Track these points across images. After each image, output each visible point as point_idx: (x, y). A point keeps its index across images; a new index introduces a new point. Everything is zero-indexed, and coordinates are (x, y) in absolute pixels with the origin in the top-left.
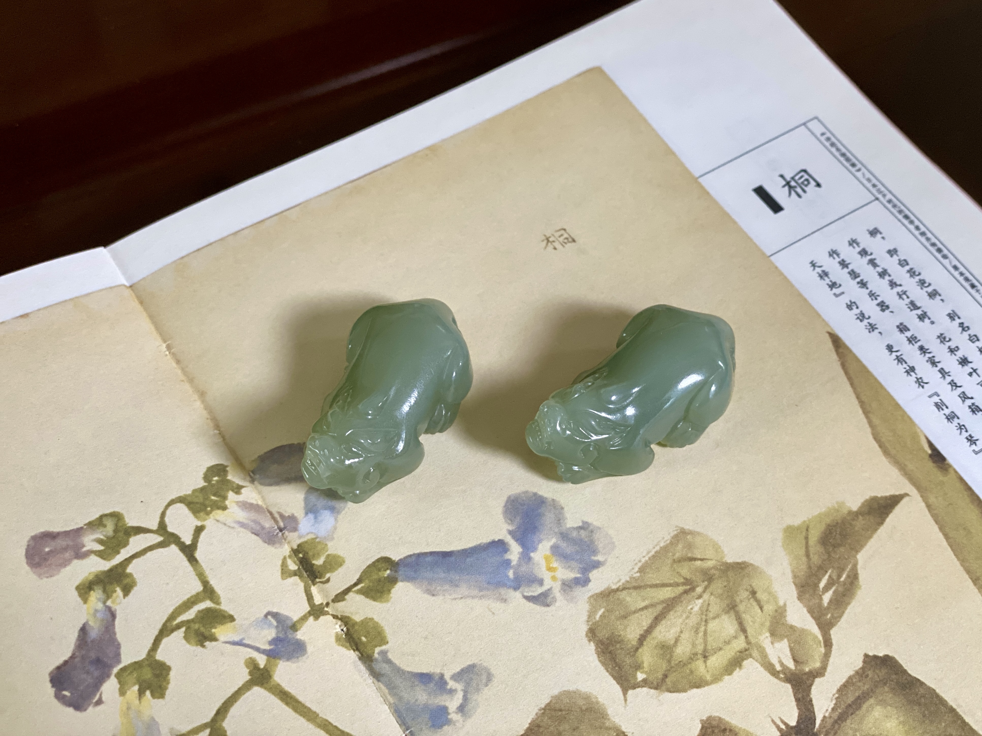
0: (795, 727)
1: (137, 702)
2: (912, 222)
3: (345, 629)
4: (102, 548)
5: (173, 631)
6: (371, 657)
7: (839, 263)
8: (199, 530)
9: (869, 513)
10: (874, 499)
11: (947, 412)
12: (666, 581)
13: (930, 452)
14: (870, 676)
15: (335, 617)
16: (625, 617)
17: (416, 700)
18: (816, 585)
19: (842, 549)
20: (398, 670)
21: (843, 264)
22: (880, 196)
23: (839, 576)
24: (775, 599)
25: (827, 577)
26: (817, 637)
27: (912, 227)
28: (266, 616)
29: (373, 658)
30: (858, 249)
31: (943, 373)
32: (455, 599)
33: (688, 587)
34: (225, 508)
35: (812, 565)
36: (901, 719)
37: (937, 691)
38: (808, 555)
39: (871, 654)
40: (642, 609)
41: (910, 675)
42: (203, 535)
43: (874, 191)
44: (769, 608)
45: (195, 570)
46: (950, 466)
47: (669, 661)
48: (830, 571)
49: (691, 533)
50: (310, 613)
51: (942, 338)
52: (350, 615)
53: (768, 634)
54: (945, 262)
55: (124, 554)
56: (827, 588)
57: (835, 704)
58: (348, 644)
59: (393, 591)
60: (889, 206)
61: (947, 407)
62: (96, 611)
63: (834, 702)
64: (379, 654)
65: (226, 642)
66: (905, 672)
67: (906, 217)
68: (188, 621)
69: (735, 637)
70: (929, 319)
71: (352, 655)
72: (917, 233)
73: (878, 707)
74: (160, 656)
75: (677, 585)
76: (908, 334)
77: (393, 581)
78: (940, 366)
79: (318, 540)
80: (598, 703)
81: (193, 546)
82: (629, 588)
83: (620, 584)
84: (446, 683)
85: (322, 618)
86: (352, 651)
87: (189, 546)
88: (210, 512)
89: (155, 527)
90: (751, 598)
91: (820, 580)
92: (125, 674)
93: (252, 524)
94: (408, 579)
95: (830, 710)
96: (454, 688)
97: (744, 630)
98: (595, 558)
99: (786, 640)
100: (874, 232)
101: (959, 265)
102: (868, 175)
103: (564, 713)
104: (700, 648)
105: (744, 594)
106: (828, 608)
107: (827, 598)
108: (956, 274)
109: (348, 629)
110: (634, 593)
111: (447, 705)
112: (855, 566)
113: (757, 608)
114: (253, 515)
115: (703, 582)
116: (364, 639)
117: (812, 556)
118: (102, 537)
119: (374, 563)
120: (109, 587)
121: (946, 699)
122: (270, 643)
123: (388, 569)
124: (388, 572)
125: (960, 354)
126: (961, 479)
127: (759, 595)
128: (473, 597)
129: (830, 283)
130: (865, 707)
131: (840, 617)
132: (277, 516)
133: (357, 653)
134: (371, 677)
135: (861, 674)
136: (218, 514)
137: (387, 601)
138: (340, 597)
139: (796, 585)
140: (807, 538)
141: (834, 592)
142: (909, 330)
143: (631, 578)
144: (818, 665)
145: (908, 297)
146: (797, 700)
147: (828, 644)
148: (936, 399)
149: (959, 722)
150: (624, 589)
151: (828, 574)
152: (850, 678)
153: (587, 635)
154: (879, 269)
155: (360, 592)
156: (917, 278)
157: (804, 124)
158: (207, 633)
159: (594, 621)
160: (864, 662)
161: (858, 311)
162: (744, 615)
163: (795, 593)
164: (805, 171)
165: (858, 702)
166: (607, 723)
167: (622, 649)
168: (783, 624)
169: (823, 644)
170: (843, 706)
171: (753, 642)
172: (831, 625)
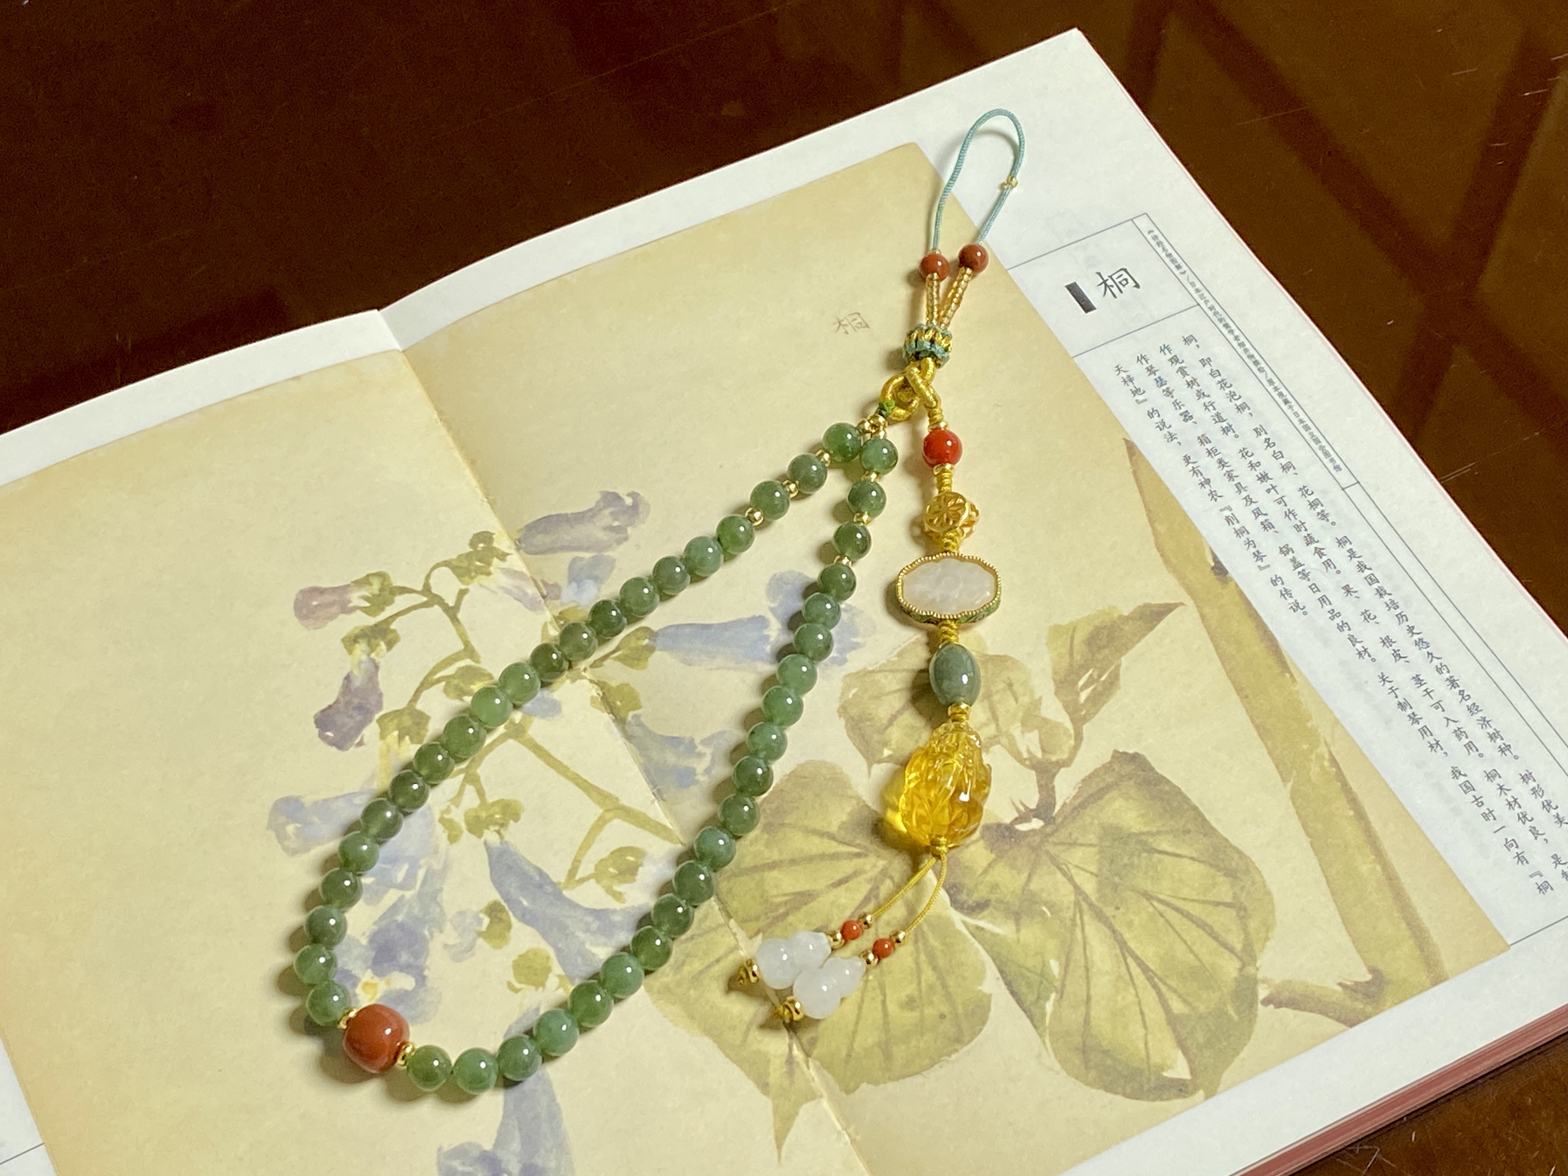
0: (1035, 810)
1: (396, 746)
2: (1231, 332)
3: (601, 693)
4: (368, 604)
5: (433, 684)
6: (625, 720)
7: (1147, 368)
8: (462, 593)
9: (1141, 618)
10: (1147, 606)
11: (1237, 526)
13: (1213, 564)
14: (1117, 770)
15: (591, 681)
16: (878, 698)
17: (666, 761)
18: (1075, 683)
19: (1107, 651)
20: (650, 734)
21: (1151, 370)
22: (1201, 302)
23: (1100, 676)
24: (1032, 693)
25: (1087, 675)
26: (1068, 730)
27: (1231, 337)
29: (627, 721)
30: (1169, 356)
31: (1239, 487)
32: (711, 669)
34: (489, 574)
35: (1074, 664)
36: (1142, 811)
37: (1183, 790)
38: (1071, 654)
39: (1121, 750)
41: (1157, 773)
42: (466, 598)
43: (1196, 296)
44: (1025, 700)
45: (457, 629)
46: (1231, 579)
48: (1090, 672)
50: (567, 677)
51: (1244, 453)
52: (607, 681)
53: (1019, 724)
54: (1261, 376)
55: (389, 611)
56: (1085, 686)
57: (1078, 793)
58: (603, 708)
59: (650, 659)
60: (1210, 313)
61: (1238, 522)
62: (360, 662)
63: (1077, 790)
64: (633, 717)
66: (1152, 769)
67: (1226, 326)
68: (448, 677)
69: (986, 725)
70: (1234, 432)
71: (606, 717)
72: (1235, 344)
73: (1120, 799)
74: (420, 706)
76: (1209, 446)
77: (651, 649)
78: (1236, 481)
79: (579, 608)
80: (842, 773)
81: (457, 607)
82: (886, 671)
83: (878, 666)
84: (695, 747)
85: (578, 681)
86: (606, 714)
87: (453, 607)
88: (475, 577)
90: (1007, 690)
91: (1080, 678)
92: (386, 721)
93: (515, 591)
94: (665, 649)
95: (1071, 797)
96: (703, 752)
97: (995, 717)
98: (854, 640)
99: (1036, 732)
100: (1188, 340)
101: (1275, 380)
102: (1193, 279)
103: (807, 780)
105: (1002, 686)
106: (1084, 705)
107: (1083, 696)
108: (1270, 388)
109: (604, 693)
110: (890, 677)
111: (695, 766)
112: (1118, 667)
113: (1012, 700)
114: (518, 582)
116: (619, 703)
117: (1075, 655)
118: (368, 594)
119: (634, 632)
120: (373, 641)
121: (1190, 797)
123: (647, 639)
124: (646, 641)
125: (1260, 470)
126: (1241, 594)
127: (1016, 687)
128: (729, 669)
129: (1134, 389)
130: (1107, 797)
131: (1095, 714)
132: (540, 584)
133: (611, 715)
134: (623, 738)
135: (1107, 768)
136: (482, 578)
137: (644, 668)
138: (598, 663)
139: (1055, 680)
140: (1072, 638)
141: (1094, 690)
142: (1210, 442)
143: (888, 661)
144: (1065, 756)
145: (1215, 409)
146: (1040, 786)
147: (1079, 737)
148: (1227, 513)
149: (1200, 819)
150: (880, 671)
152: (1096, 770)
153: (838, 711)
154: (1189, 379)
155: (618, 659)
156: (1227, 390)
157: (1132, 220)
158: (466, 689)
159: (846, 699)
160: (1113, 757)
161: (1159, 419)
162: (998, 705)
163: (1053, 688)
164: (1125, 270)
165: (1101, 793)
166: (850, 792)
167: (872, 726)
168: (1036, 716)
169: (1073, 738)
170: (1085, 795)
171: (1004, 730)
172: (1085, 720)
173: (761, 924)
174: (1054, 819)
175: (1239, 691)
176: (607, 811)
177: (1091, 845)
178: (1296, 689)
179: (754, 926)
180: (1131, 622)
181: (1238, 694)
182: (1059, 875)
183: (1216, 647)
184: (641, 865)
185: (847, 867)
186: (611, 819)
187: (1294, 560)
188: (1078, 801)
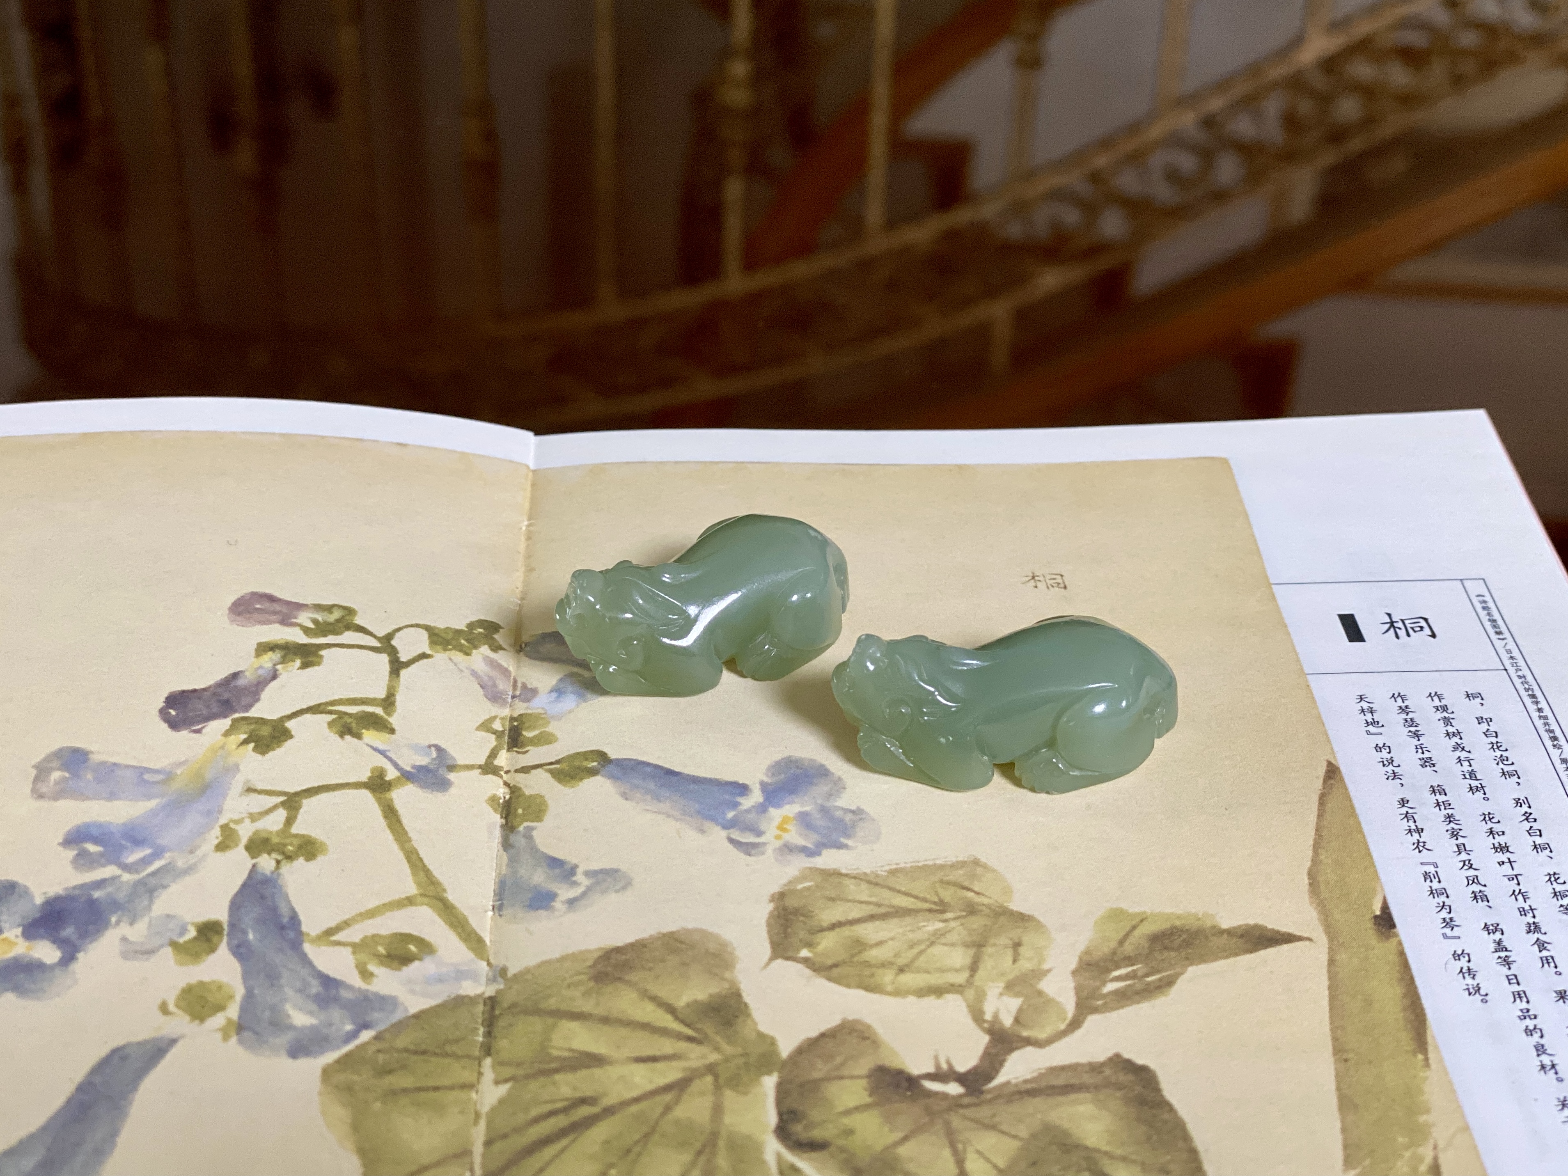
0: (962, 1074)
1: (234, 747)
3: (507, 797)
4: (312, 626)
5: (321, 713)
6: (514, 829)
7: (1400, 707)
8: (423, 656)
9: (1242, 937)
10: (1259, 928)
11: (1436, 886)
12: (915, 893)
13: (1378, 913)
14: (1106, 1074)
15: (506, 784)
16: (833, 900)
17: (530, 879)
18: (1109, 971)
19: (1173, 954)
20: (533, 849)
21: (1404, 710)
22: (1512, 671)
23: (1147, 975)
24: (1042, 960)
25: (1130, 969)
26: (1066, 1011)
27: (1532, 708)
28: (430, 746)
29: (516, 830)
30: (1437, 704)
31: (1461, 848)
32: (648, 810)
33: (938, 908)
34: (468, 654)
35: (1119, 952)
36: (1115, 1128)
37: (1189, 1126)
38: (1122, 942)
39: (1126, 1056)
40: (862, 902)
41: (1162, 1096)
42: (423, 662)
43: (1508, 663)
44: (1025, 965)
45: (390, 680)
46: (1396, 935)
47: (853, 956)
48: (1137, 966)
49: (985, 867)
50: (480, 767)
51: (1488, 817)
52: (522, 786)
53: (1002, 985)
55: (330, 639)
56: (1120, 979)
57: (1035, 1079)
58: (499, 810)
59: (586, 781)
60: (1517, 681)
61: (1440, 882)
62: (261, 667)
63: (1036, 1075)
64: (525, 828)
65: (368, 745)
66: (1159, 1091)
68: (345, 713)
69: (957, 970)
70: (1485, 794)
71: (497, 820)
72: (1536, 715)
73: (1092, 1105)
74: (290, 725)
75: (925, 900)
76: (1442, 798)
77: (593, 773)
78: (1462, 841)
79: (543, 716)
80: (732, 953)
81: (408, 664)
82: (861, 879)
83: (854, 871)
84: (573, 874)
85: (491, 777)
86: (499, 817)
87: (403, 662)
88: (450, 650)
89: (381, 633)
90: (1010, 947)
91: (1118, 967)
92: (242, 722)
93: (486, 679)
94: (611, 777)
95: (1021, 1079)
96: (579, 881)
97: (974, 968)
98: (844, 841)
99: (1021, 999)
100: (1473, 696)
102: (1512, 647)
103: (683, 946)
104: (901, 961)
105: (1004, 941)
106: (1105, 996)
107: (1111, 987)
108: (1560, 767)
109: (511, 798)
110: (864, 886)
111: (559, 892)
112: (1179, 974)
113: (1010, 959)
114: (494, 673)
115: (961, 911)
116: (520, 811)
117: (1127, 944)
118: (320, 619)
119: (586, 752)
120: (290, 656)
122: (414, 767)
123: (596, 761)
124: (595, 764)
125: (1501, 839)
126: (1402, 954)
127: (1022, 949)
128: (669, 816)
129: (1370, 720)
130: (1074, 1096)
131: (1114, 1009)
132: (519, 685)
133: (503, 821)
134: (500, 846)
135: (1094, 1068)
137: (573, 787)
138: (525, 770)
139: (1081, 960)
140: (1134, 927)
141: (1129, 986)
142: (1445, 795)
143: (873, 872)
144: (1044, 1036)
145: (1470, 766)
146: (986, 1053)
147: (1075, 1024)
148: (1431, 869)
150: (855, 878)
151: (1135, 967)
152: (1076, 1065)
153: (772, 896)
154: (1451, 729)
155: (551, 772)
156: (1499, 753)
157: (1461, 580)
158: (355, 730)
159: (792, 888)
160: (1110, 1059)
161: (1389, 756)
162: (986, 958)
163: (1073, 965)
164: (1426, 620)
165: (1067, 1089)
166: (727, 975)
167: (805, 923)
168: (1031, 985)
169: (1067, 1022)
170: (1044, 1084)
171: (976, 983)
172: (1095, 1010)
173: (520, 1072)
174: (982, 1092)
175: (1339, 1051)
176: (421, 895)
177: (1015, 1137)
178: (1422, 1074)
179: (508, 1072)
180: (1225, 936)
181: (1335, 1054)
182: (947, 1153)
183: (1332, 998)
184: (420, 959)
185: (667, 1046)
186: (421, 904)
187: (1499, 943)
188: (1029, 1086)
